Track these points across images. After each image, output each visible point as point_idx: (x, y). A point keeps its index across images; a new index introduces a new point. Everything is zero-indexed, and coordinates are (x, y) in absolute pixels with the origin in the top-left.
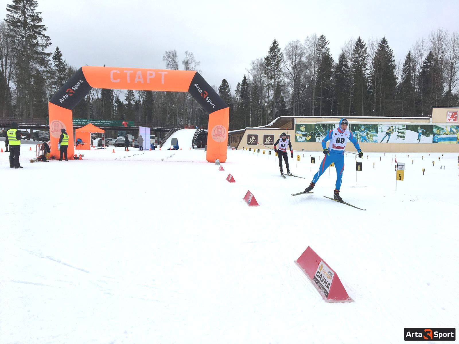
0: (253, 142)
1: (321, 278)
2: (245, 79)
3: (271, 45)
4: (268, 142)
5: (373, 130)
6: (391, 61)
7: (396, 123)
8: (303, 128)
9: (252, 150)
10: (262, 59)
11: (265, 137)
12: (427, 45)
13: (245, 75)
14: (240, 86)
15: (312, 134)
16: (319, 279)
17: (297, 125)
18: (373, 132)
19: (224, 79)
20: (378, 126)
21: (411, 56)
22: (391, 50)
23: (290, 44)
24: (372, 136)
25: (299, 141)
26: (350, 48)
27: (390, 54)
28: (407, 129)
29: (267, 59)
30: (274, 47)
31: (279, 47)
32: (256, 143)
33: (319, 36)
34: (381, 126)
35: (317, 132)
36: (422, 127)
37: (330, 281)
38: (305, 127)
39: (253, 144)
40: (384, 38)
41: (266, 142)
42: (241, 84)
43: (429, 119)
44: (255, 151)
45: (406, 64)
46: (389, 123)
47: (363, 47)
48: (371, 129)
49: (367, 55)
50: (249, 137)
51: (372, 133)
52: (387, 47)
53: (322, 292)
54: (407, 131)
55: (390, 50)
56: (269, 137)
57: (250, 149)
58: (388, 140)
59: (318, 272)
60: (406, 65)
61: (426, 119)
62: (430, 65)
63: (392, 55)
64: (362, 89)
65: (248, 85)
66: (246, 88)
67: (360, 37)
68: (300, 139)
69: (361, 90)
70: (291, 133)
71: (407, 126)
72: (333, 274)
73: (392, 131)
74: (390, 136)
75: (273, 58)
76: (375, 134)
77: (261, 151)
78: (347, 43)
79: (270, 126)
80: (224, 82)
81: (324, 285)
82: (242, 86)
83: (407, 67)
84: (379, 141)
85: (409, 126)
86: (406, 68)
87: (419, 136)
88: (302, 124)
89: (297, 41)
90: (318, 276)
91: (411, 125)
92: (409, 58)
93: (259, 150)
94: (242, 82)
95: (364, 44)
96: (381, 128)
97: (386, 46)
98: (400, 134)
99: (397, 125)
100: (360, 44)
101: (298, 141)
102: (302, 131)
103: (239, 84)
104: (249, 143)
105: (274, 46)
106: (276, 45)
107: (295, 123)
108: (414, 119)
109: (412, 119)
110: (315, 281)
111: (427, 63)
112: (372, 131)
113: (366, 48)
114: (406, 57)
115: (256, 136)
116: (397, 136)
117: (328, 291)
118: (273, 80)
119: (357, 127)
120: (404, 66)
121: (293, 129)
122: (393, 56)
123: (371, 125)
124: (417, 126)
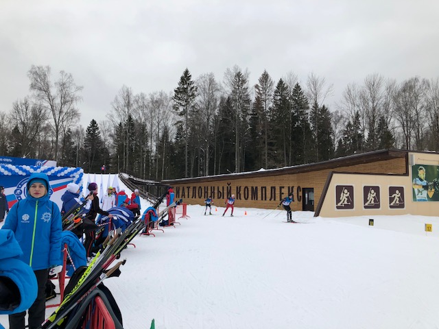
0: (346, 203)
2: (130, 118)
4: (371, 202)
8: (422, 174)
11: (367, 190)
14: (123, 126)
15: (435, 184)
17: (413, 166)
29: (177, 91)
30: (186, 78)
31: (192, 79)
32: (352, 206)
38: (425, 170)
39: (346, 207)
41: (368, 202)
42: (125, 124)
50: (339, 189)
56: (373, 191)
70: (405, 182)
75: (185, 91)
80: (94, 122)
88: (422, 165)
101: (417, 198)
102: (421, 180)
104: (339, 205)
106: (188, 75)
115: (350, 189)
121: (406, 174)
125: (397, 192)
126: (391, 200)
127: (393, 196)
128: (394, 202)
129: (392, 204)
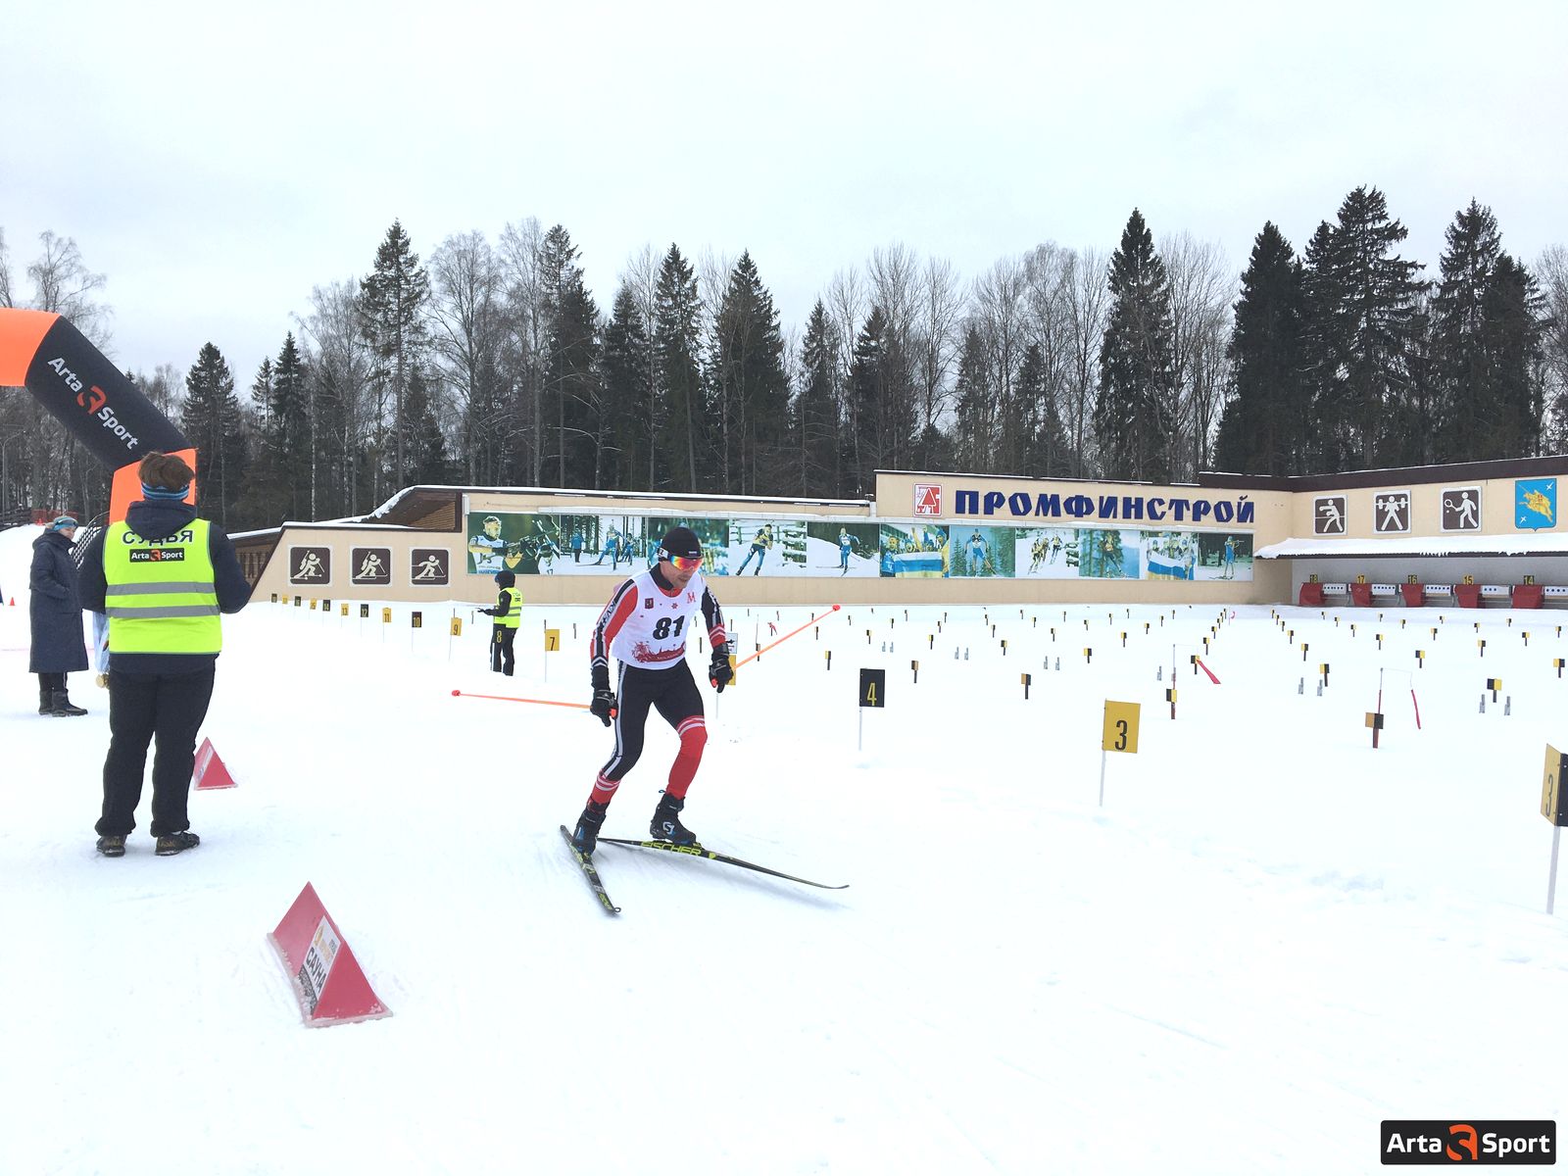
0: (311, 574)
1: (312, 966)
2: (290, 350)
3: (384, 239)
4: (368, 574)
5: (716, 537)
6: (770, 328)
7: (779, 516)
8: (493, 528)
9: (305, 603)
10: (351, 286)
11: (360, 556)
12: (864, 290)
13: (290, 335)
14: (273, 373)
15: (524, 545)
16: (309, 970)
17: (472, 516)
18: (714, 542)
19: (209, 346)
20: (729, 523)
21: (823, 317)
22: (768, 294)
23: (450, 243)
24: (712, 557)
25: (481, 569)
26: (644, 276)
27: (766, 305)
28: (811, 534)
29: (370, 285)
30: (394, 249)
31: (412, 250)
32: (325, 579)
33: (546, 228)
34: (737, 524)
35: (541, 539)
36: (852, 528)
37: (327, 968)
38: (500, 523)
39: (312, 581)
40: (746, 257)
41: (363, 574)
42: (276, 366)
43: (868, 505)
44: (313, 606)
45: (812, 338)
46: (758, 515)
47: (685, 276)
48: (708, 534)
49: (698, 302)
50: (298, 555)
51: (712, 545)
52: (757, 282)
53: (305, 1004)
54: (811, 542)
55: (766, 293)
56: (373, 557)
57: (298, 599)
58: (758, 569)
59: (312, 950)
60: (811, 341)
61: (861, 505)
62: (875, 348)
63: (770, 308)
64: (689, 407)
65: (301, 370)
66: (296, 380)
67: (674, 246)
68: (485, 562)
69: (685, 411)
70: (454, 543)
71: (810, 524)
72: (338, 943)
73: (768, 539)
74: (764, 554)
75: (394, 283)
76: (719, 548)
77: (336, 605)
78: (636, 261)
79: (379, 516)
80: (211, 354)
81: (314, 984)
82: (278, 371)
83: (815, 349)
84: (733, 571)
85: (816, 523)
86: (812, 351)
87: (844, 556)
88: (491, 514)
89: (476, 238)
90: (308, 962)
91: (821, 523)
92: (819, 322)
93: (327, 603)
94: (281, 358)
95: (688, 267)
96: (737, 530)
97: (753, 280)
98: (790, 550)
99: (782, 523)
100: (675, 265)
101: (478, 569)
102: (490, 538)
103: (267, 364)
104: (297, 577)
105: (394, 244)
106: (400, 241)
107: (467, 510)
108: (828, 504)
109: (822, 504)
110: (300, 978)
111: (869, 339)
112: (710, 541)
113: (696, 280)
114: (813, 320)
115: (324, 554)
116: (784, 555)
117: (318, 996)
118: (394, 360)
119: (666, 527)
120: (806, 345)
121: (458, 529)
122: (773, 311)
123: (709, 520)
124: (837, 526)
125: (432, 558)
126: (416, 571)
127: (421, 565)
128: (422, 575)
129: (418, 578)
